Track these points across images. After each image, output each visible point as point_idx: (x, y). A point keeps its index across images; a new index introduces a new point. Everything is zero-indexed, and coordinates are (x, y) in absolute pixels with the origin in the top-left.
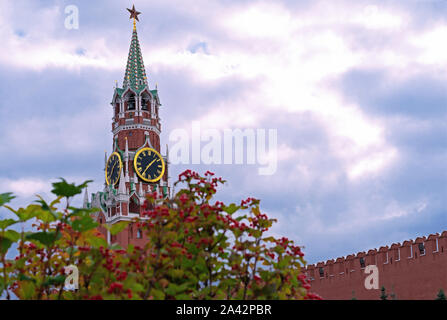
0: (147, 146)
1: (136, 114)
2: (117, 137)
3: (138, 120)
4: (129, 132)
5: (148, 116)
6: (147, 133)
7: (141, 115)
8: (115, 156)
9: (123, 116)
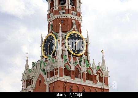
0: (74, 30)
1: (67, 8)
2: (51, 23)
3: (68, 12)
4: (61, 20)
5: (74, 10)
6: (74, 21)
7: (70, 8)
8: (50, 36)
9: (57, 9)
